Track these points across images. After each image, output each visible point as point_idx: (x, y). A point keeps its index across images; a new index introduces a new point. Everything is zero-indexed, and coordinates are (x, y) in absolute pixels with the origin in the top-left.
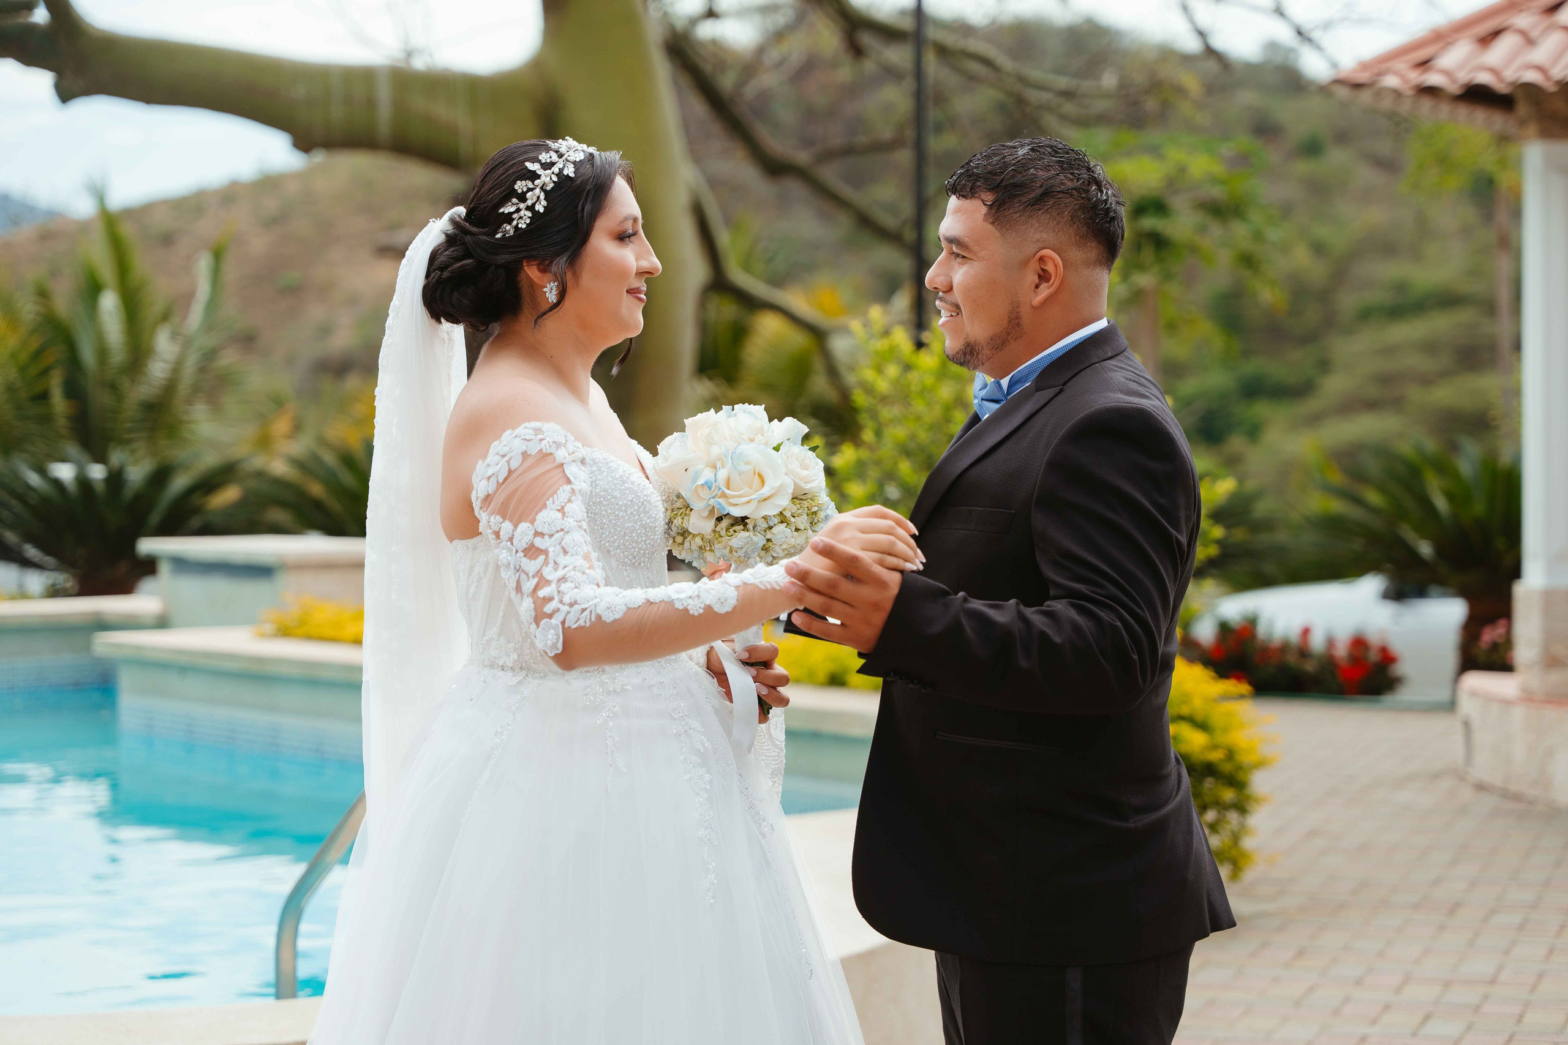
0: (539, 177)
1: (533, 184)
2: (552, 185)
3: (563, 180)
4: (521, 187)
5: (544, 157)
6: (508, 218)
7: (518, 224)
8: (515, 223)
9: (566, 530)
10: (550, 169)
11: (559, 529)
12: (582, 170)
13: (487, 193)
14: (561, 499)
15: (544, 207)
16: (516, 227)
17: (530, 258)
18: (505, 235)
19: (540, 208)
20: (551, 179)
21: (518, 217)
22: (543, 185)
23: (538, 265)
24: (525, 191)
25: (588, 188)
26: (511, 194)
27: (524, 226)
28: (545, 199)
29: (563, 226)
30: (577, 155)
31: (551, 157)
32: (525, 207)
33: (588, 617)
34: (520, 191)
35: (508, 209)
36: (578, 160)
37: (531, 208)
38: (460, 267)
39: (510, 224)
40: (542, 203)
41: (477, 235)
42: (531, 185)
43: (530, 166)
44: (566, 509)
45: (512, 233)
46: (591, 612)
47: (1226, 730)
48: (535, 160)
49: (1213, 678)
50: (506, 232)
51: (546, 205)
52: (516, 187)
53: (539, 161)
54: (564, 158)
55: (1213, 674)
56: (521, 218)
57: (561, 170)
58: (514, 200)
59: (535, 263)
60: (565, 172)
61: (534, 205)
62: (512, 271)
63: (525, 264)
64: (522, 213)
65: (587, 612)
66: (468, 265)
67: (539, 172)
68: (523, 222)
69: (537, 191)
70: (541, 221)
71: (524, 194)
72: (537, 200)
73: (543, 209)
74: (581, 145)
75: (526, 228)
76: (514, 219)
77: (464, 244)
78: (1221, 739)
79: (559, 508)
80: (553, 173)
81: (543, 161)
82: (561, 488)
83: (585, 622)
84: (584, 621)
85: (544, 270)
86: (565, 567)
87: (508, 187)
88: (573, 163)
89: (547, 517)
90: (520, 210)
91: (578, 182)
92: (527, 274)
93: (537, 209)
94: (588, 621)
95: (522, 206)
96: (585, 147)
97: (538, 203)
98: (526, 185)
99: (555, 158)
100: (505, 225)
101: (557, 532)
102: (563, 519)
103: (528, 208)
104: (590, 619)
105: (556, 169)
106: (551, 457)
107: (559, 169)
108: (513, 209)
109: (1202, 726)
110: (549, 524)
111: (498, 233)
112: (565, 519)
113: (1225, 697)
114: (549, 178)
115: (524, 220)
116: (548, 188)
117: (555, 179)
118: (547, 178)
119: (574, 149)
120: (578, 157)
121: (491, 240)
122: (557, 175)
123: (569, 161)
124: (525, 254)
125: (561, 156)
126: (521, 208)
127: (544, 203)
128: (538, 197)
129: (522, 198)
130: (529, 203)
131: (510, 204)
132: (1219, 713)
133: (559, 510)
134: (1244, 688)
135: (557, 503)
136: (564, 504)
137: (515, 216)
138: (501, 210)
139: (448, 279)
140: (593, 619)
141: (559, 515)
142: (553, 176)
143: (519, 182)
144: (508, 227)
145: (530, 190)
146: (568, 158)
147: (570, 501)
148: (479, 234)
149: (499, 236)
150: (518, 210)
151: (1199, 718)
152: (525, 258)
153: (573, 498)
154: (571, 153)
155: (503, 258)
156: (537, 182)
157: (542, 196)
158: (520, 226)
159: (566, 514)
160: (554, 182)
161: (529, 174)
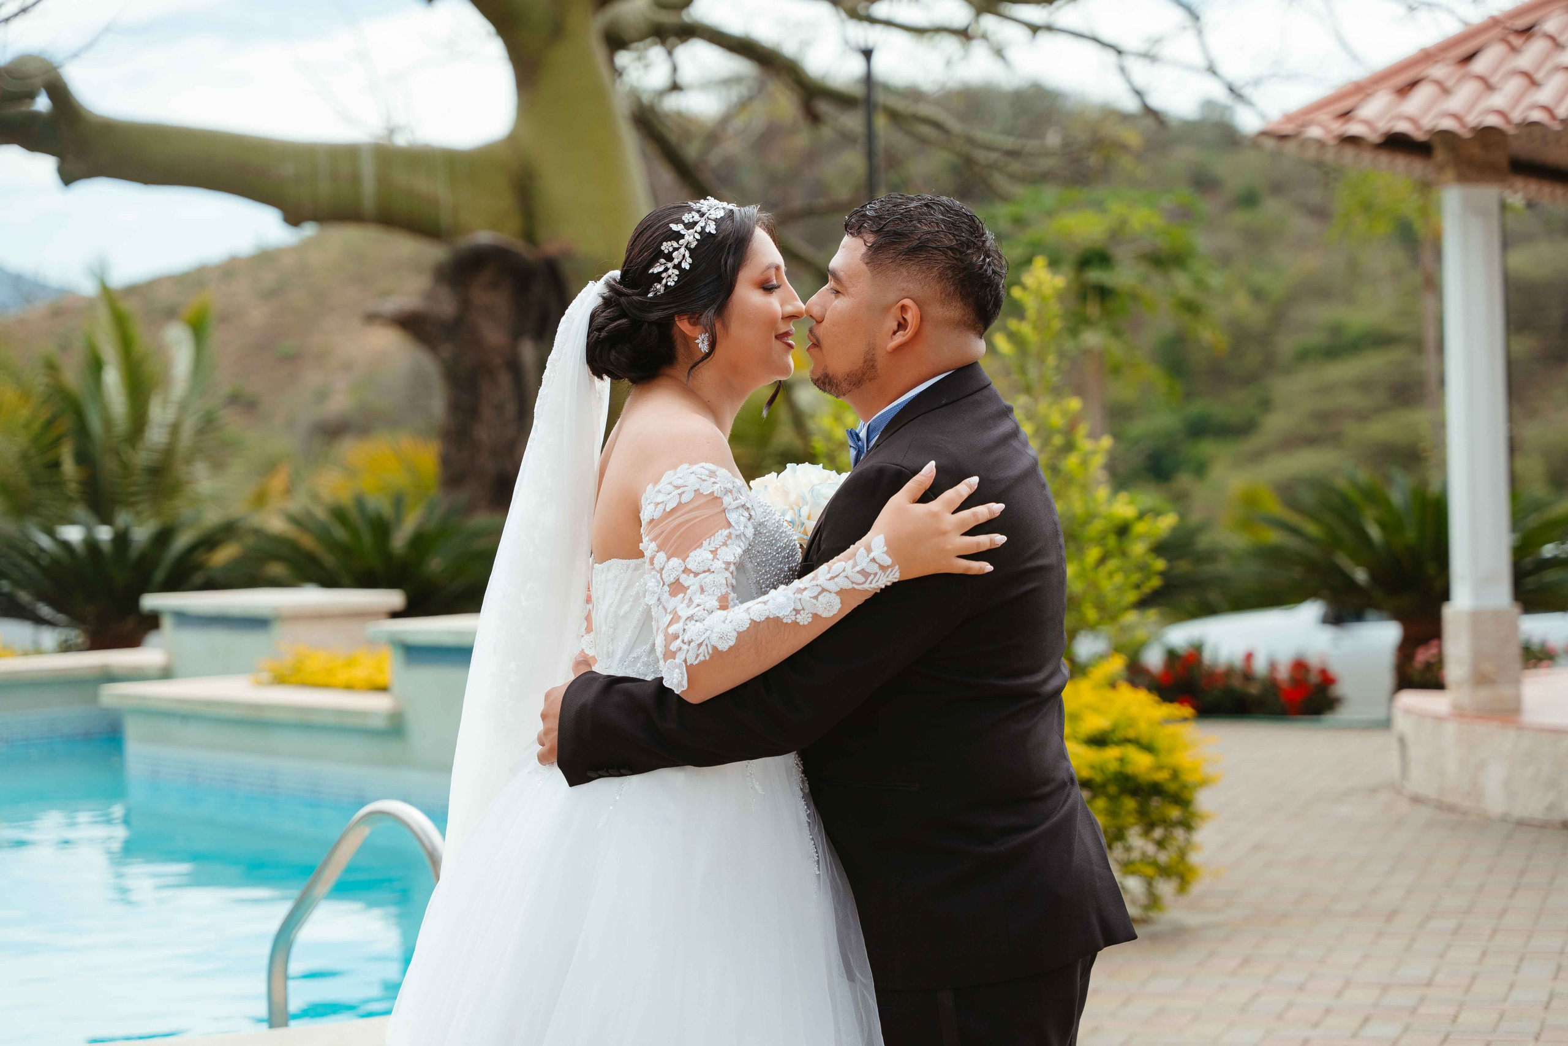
0: (683, 236)
1: (678, 244)
2: (695, 243)
3: (706, 238)
4: (667, 247)
5: (687, 218)
6: (658, 278)
7: (667, 282)
8: (664, 281)
9: (712, 570)
10: (693, 228)
11: (706, 569)
12: (723, 227)
13: (639, 254)
14: (716, 542)
15: (690, 264)
16: (666, 285)
17: (681, 313)
18: (656, 293)
19: (686, 265)
20: (694, 237)
21: (666, 276)
22: (688, 243)
23: (689, 319)
24: (671, 251)
25: (729, 242)
26: (658, 255)
27: (673, 284)
28: (689, 257)
29: (708, 281)
30: (717, 213)
31: (693, 217)
32: (672, 266)
33: (706, 651)
34: (666, 251)
35: (656, 269)
36: (718, 217)
37: (678, 266)
38: (616, 327)
39: (660, 283)
40: (688, 261)
41: (630, 296)
42: (675, 245)
43: (674, 227)
44: (719, 551)
45: (662, 291)
46: (707, 645)
47: (1171, 751)
48: (679, 221)
49: (1157, 702)
50: (657, 290)
51: (691, 262)
52: (663, 248)
53: (683, 222)
54: (706, 216)
55: (1157, 698)
56: (670, 276)
57: (703, 228)
58: (663, 261)
59: (686, 317)
60: (707, 230)
61: (680, 263)
62: (666, 327)
63: (676, 319)
64: (670, 272)
65: (703, 647)
66: (623, 324)
67: (682, 232)
68: (671, 280)
69: (682, 250)
70: (688, 277)
71: (670, 253)
72: (683, 259)
73: (689, 266)
74: (722, 203)
75: (675, 285)
76: (663, 278)
77: (619, 304)
78: (1166, 759)
79: (714, 549)
80: (696, 232)
81: (686, 221)
82: (720, 532)
83: (704, 656)
84: (704, 654)
85: (694, 324)
86: (698, 605)
87: (656, 248)
88: (714, 221)
89: (699, 557)
90: (669, 269)
91: (720, 238)
92: (679, 328)
93: (683, 267)
94: (706, 654)
95: (670, 265)
96: (725, 204)
97: (684, 261)
98: (672, 246)
99: (697, 217)
100: (655, 284)
101: (704, 572)
102: (713, 560)
103: (675, 267)
104: (708, 652)
105: (698, 228)
106: (719, 500)
107: (701, 227)
108: (661, 269)
109: (1148, 748)
110: (699, 563)
111: (650, 292)
112: (715, 560)
113: (1168, 720)
114: (692, 237)
115: (672, 278)
116: (693, 246)
117: (698, 237)
118: (691, 237)
119: (715, 207)
120: (719, 215)
121: (644, 300)
122: (699, 233)
123: (710, 219)
124: (675, 310)
125: (702, 215)
126: (668, 267)
127: (689, 260)
128: (684, 256)
129: (669, 257)
130: (676, 261)
131: (658, 264)
132: (1165, 735)
133: (712, 552)
134: (1187, 711)
135: (713, 545)
136: (718, 546)
137: (664, 275)
138: (651, 271)
139: (605, 338)
140: (711, 652)
141: (711, 556)
142: (696, 234)
143: (665, 244)
144: (659, 286)
145: (676, 249)
146: (710, 216)
147: (725, 544)
148: (633, 294)
149: (650, 295)
150: (666, 270)
151: (1145, 740)
152: (676, 313)
153: (729, 542)
154: (712, 211)
155: (655, 315)
156: (681, 242)
157: (687, 254)
158: (669, 284)
159: (718, 556)
160: (697, 240)
161: (674, 235)
